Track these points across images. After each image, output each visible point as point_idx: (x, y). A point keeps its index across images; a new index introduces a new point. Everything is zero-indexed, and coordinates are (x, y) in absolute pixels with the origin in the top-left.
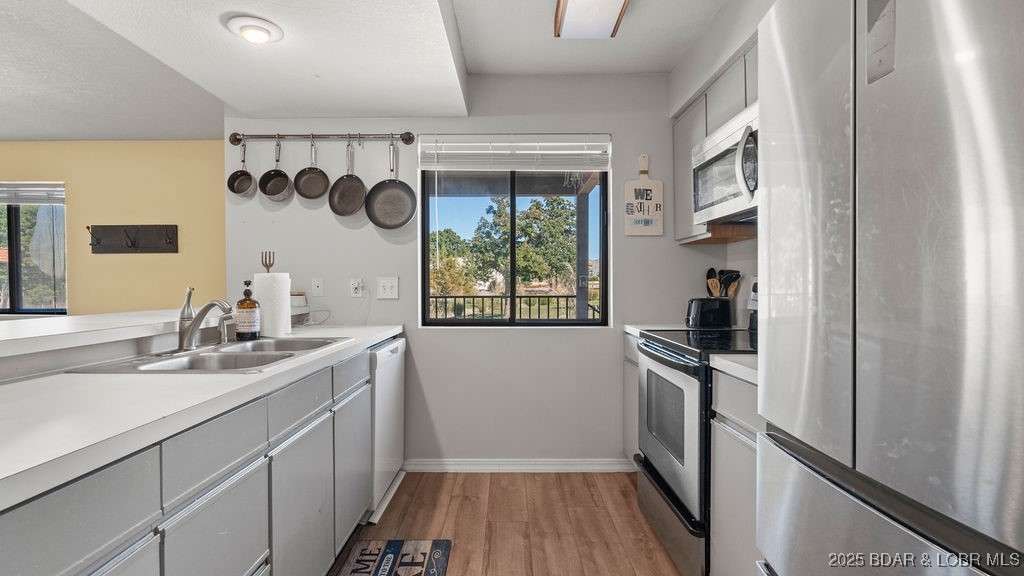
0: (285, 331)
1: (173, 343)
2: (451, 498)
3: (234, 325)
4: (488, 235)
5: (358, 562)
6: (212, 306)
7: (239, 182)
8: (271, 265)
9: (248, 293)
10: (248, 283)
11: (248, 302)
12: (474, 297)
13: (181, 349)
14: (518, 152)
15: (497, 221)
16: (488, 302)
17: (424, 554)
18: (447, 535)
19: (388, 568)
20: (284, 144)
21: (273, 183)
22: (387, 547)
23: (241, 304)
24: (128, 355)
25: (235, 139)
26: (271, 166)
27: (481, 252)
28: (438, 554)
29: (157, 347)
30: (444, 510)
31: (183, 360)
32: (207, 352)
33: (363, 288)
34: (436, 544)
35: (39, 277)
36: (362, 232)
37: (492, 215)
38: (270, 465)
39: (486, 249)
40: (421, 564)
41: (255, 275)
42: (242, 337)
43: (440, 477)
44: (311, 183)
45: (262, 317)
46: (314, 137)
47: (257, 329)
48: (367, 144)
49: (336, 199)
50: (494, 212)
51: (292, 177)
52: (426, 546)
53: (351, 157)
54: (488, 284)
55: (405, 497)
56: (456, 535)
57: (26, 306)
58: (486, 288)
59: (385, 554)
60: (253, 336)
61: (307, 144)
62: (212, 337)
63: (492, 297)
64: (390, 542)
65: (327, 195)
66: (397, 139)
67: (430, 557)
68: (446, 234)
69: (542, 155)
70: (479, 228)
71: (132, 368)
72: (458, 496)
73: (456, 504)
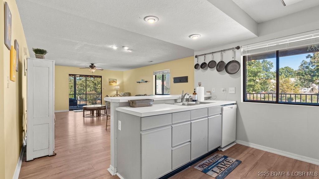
0: (202, 100)
1: (180, 100)
2: (248, 153)
3: (192, 98)
4: (307, 67)
5: (215, 156)
6: (186, 94)
7: (196, 66)
8: (200, 85)
9: (195, 91)
10: (195, 89)
11: (195, 93)
12: (301, 94)
13: (181, 102)
14: (279, 44)
15: (313, 61)
16: (308, 97)
17: (233, 161)
18: (242, 160)
19: (222, 160)
20: (206, 56)
21: (203, 66)
22: (223, 156)
23: (193, 94)
24: (173, 102)
25: (196, 57)
26: (203, 62)
27: (303, 76)
28: (237, 163)
29: (178, 101)
30: (244, 155)
31: (181, 104)
32: (186, 103)
33: (225, 90)
34: (237, 161)
35: (167, 89)
36: (225, 76)
37: (310, 58)
38: (191, 124)
39: (306, 74)
40: (231, 163)
41: (197, 88)
42: (193, 101)
43: (247, 147)
44: (212, 64)
45: (197, 96)
46: (213, 53)
47: (196, 99)
48: (227, 52)
49: (218, 68)
50: (311, 57)
51: (207, 63)
52: (234, 160)
53: (222, 56)
54: (310, 89)
55: (234, 149)
56: (244, 161)
57: (164, 94)
58: (308, 91)
59: (222, 157)
60: (195, 101)
61: (211, 55)
62: (187, 100)
63: (312, 95)
64: (225, 156)
65: (216, 67)
66: (235, 49)
67: (234, 163)
68: (286, 69)
69: (290, 43)
70: (302, 65)
71: (173, 104)
72: (251, 153)
73: (248, 155)
